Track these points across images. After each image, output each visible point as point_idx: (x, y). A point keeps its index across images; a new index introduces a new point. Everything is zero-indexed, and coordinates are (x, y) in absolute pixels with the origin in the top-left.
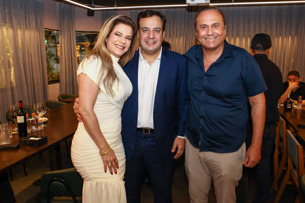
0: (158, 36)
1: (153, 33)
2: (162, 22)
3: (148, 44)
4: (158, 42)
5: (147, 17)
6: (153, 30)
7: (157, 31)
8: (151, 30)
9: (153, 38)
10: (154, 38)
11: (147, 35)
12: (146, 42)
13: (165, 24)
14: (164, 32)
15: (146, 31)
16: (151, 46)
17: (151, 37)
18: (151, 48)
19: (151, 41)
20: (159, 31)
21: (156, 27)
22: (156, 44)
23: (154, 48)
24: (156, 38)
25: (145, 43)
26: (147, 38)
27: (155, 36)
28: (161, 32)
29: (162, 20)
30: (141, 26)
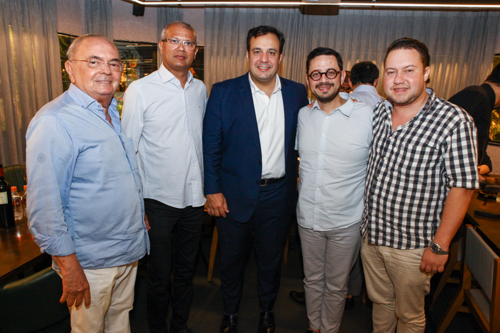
0: (273, 60)
1: (267, 55)
2: (278, 42)
3: (260, 69)
4: (272, 67)
5: (260, 35)
6: (267, 52)
7: (271, 53)
8: (265, 51)
9: (266, 63)
10: (268, 62)
11: (259, 58)
12: (258, 67)
13: (283, 45)
14: (281, 55)
15: (258, 52)
16: (263, 72)
17: (264, 60)
18: (263, 75)
19: (264, 67)
20: (274, 54)
21: (271, 48)
22: (270, 69)
23: (267, 75)
24: (271, 62)
25: (257, 69)
26: (258, 62)
27: (270, 59)
28: (277, 55)
29: (279, 39)
30: (251, 47)
